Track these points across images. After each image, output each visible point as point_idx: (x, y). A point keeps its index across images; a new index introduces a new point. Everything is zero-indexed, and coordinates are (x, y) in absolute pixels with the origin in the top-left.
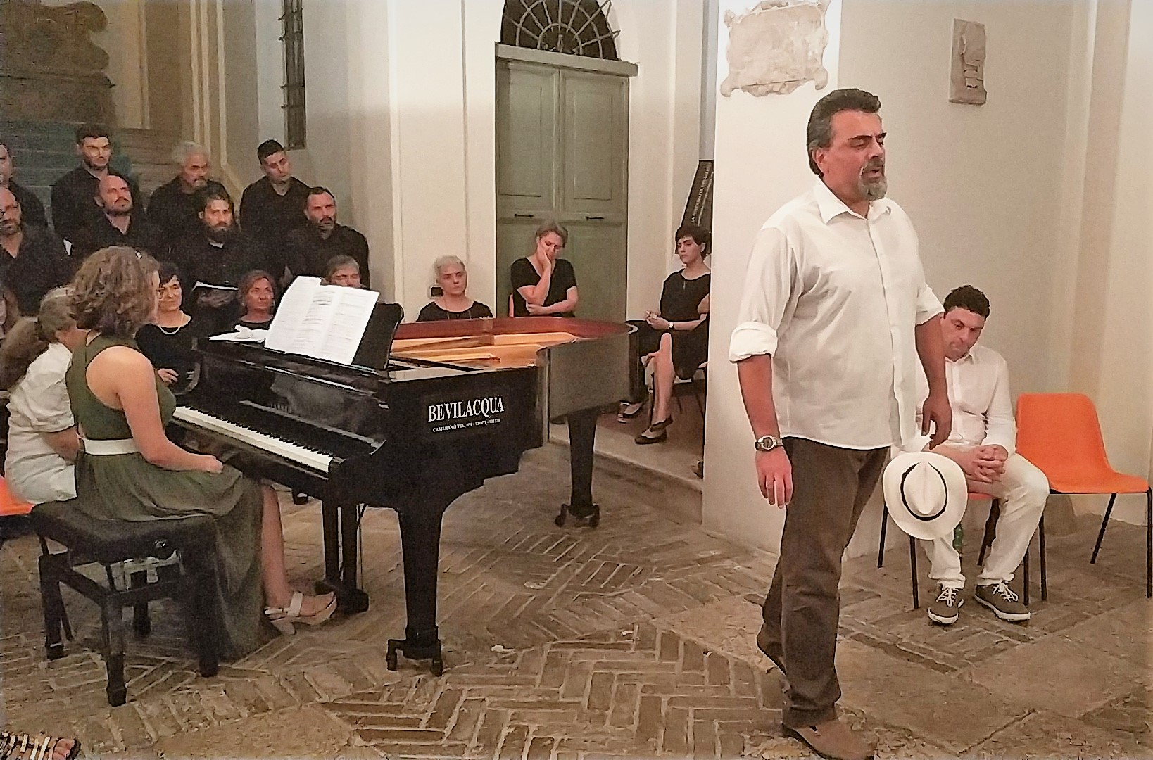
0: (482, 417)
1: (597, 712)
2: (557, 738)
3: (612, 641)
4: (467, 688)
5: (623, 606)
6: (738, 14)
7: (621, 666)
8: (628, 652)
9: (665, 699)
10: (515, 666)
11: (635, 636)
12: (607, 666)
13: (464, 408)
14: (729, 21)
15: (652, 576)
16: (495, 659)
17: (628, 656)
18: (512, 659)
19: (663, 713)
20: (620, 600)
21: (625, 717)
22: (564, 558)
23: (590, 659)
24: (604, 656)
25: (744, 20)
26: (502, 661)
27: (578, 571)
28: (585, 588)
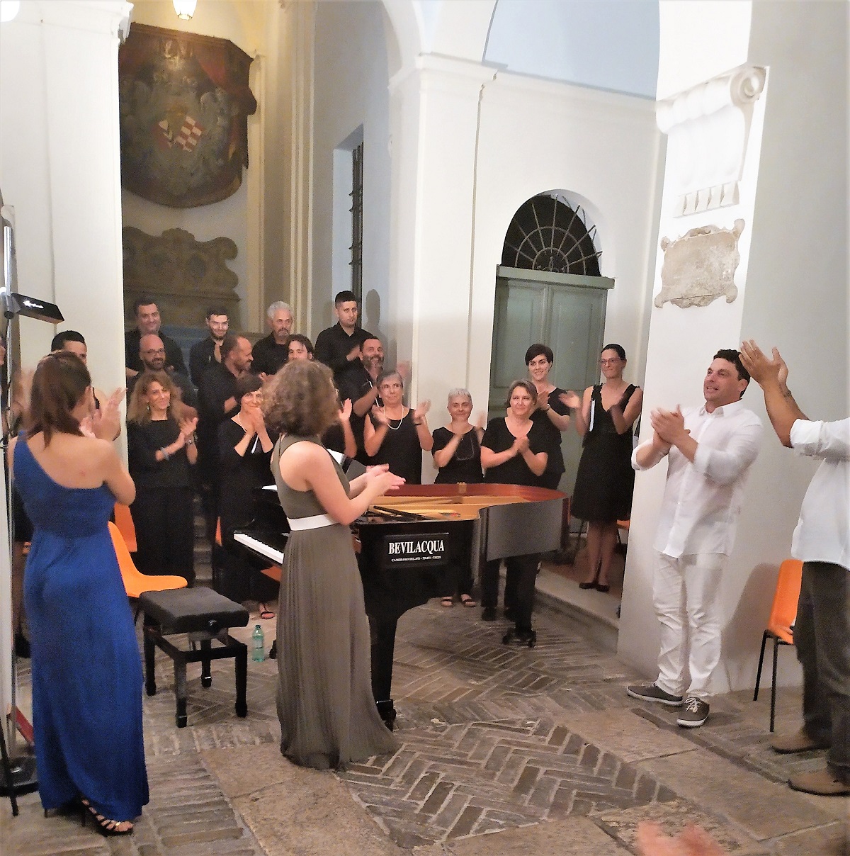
0: (427, 554)
1: (491, 771)
2: (457, 784)
3: (517, 727)
4: (406, 744)
5: (534, 705)
6: (672, 240)
7: (519, 744)
8: (527, 735)
9: (542, 770)
10: (443, 734)
11: (535, 726)
12: (509, 743)
13: (415, 546)
14: (665, 245)
15: (565, 687)
16: (431, 727)
17: (526, 739)
18: (443, 729)
19: (538, 779)
20: (535, 700)
21: (510, 778)
22: (503, 667)
23: (497, 738)
24: (509, 735)
25: (677, 244)
26: (436, 729)
27: (510, 676)
28: (512, 689)
